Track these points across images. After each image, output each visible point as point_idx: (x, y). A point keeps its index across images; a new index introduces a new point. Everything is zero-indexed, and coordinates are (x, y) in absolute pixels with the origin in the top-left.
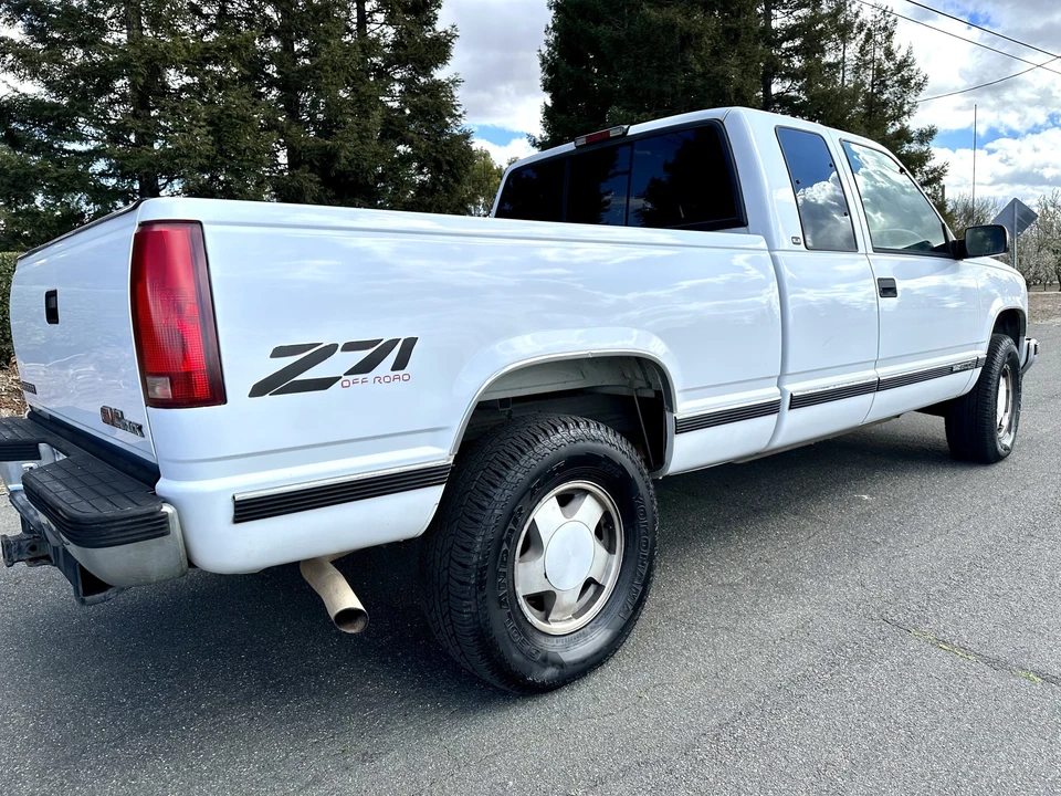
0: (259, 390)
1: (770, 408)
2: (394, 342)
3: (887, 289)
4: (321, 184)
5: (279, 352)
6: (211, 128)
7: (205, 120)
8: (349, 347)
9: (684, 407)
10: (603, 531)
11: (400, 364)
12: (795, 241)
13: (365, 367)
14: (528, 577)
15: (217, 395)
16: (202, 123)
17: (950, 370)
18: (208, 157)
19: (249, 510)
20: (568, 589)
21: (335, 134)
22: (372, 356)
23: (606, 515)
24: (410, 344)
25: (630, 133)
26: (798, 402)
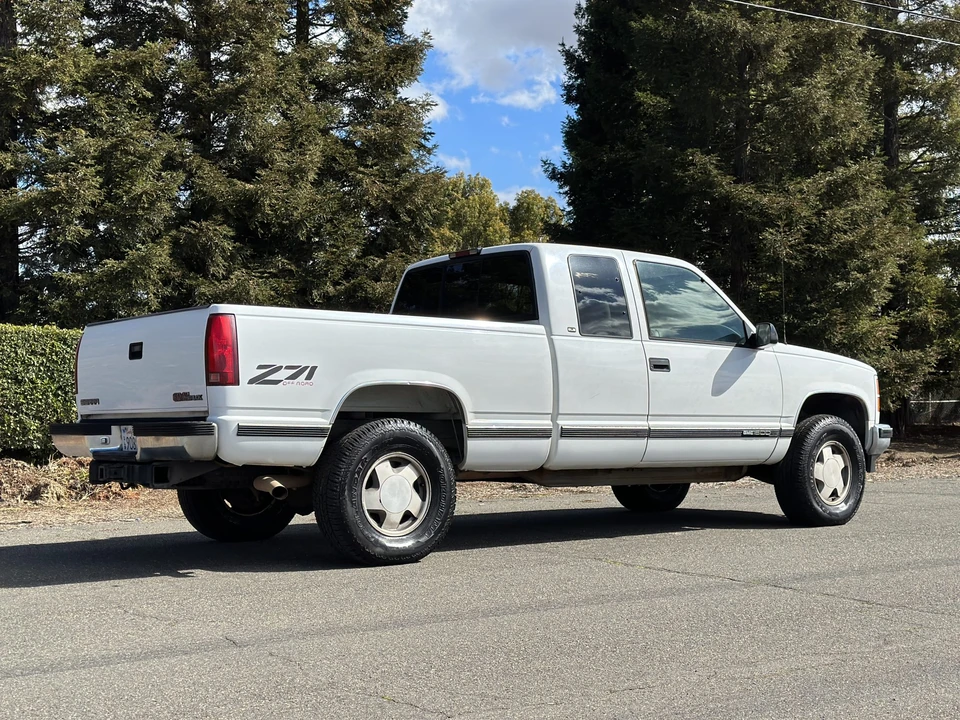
0: (251, 382)
1: (544, 434)
2: (307, 367)
3: (660, 366)
4: (234, 239)
5: (260, 367)
6: (99, 168)
7: (93, 158)
8: (288, 368)
9: (472, 422)
10: (419, 486)
11: (309, 377)
12: (571, 330)
13: (293, 377)
14: (370, 500)
15: (236, 382)
16: (89, 161)
17: (739, 434)
18: (93, 203)
19: (244, 431)
20: (395, 514)
21: (259, 175)
22: (297, 372)
23: (421, 478)
24: (314, 369)
25: (482, 253)
26: (567, 433)
